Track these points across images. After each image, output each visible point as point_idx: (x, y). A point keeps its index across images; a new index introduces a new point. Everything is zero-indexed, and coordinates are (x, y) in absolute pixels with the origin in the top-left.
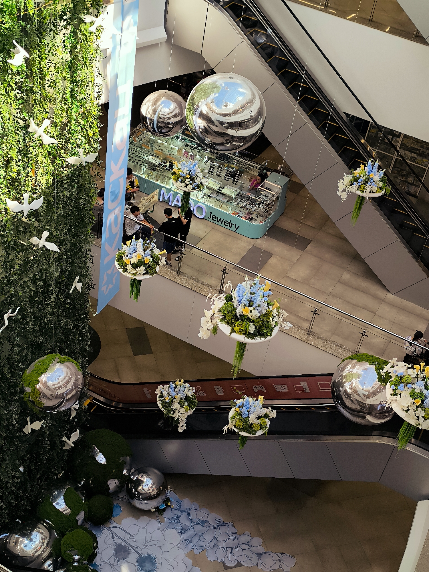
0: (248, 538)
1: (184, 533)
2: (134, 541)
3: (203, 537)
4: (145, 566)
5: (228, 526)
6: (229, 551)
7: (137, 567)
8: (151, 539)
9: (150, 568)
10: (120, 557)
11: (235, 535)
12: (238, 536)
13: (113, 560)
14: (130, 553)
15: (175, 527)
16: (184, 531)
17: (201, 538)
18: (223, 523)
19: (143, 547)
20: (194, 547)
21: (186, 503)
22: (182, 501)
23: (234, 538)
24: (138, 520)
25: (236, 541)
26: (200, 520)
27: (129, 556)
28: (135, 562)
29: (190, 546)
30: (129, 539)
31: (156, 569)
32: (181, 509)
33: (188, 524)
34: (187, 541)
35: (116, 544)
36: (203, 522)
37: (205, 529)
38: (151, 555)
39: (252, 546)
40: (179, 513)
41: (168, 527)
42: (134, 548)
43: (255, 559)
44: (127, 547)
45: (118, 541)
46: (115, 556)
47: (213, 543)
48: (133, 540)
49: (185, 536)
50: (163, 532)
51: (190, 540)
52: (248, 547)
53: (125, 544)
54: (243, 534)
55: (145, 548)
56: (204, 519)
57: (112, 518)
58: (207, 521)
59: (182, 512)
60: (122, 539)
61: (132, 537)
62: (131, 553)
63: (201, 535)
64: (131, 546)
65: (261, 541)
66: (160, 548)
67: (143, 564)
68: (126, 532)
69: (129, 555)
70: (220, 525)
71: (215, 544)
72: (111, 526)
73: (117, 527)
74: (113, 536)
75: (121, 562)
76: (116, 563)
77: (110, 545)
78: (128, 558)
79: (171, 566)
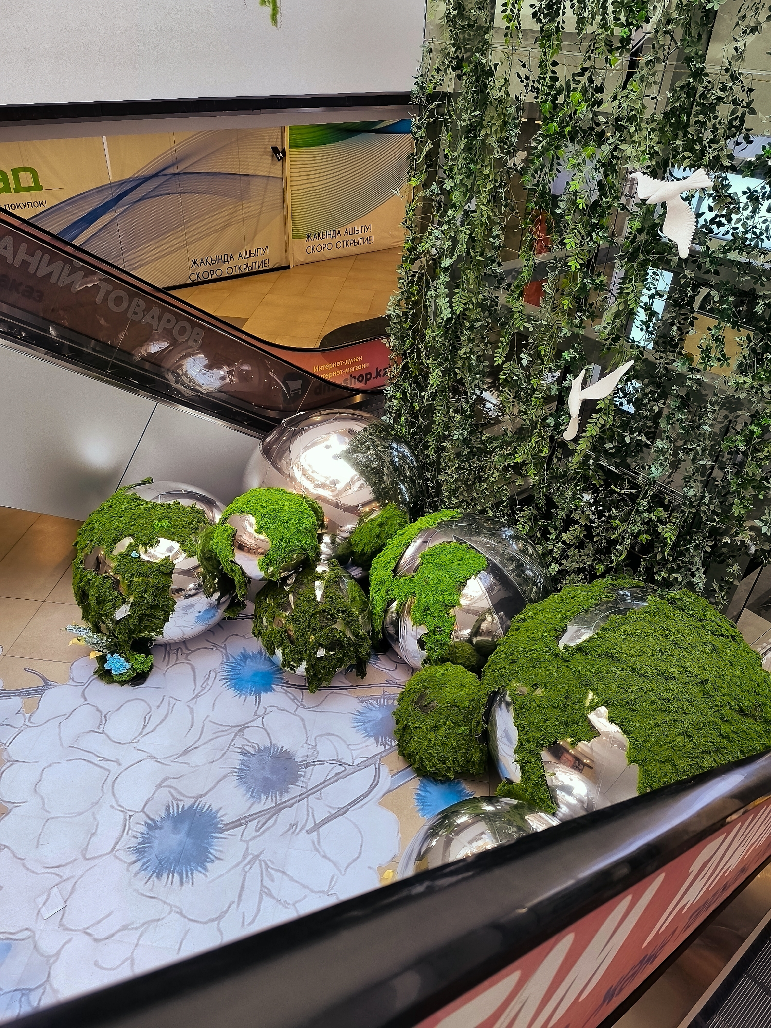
2: (292, 826)
4: (176, 830)
7: (188, 803)
8: (270, 895)
9: (156, 843)
10: (254, 760)
13: (256, 738)
14: (252, 796)
19: (254, 848)
27: (242, 790)
28: (212, 802)
30: (310, 813)
31: (139, 864)
35: (307, 766)
38: (206, 869)
42: (263, 819)
44: (281, 795)
45: (315, 775)
46: (267, 749)
48: (296, 824)
53: (295, 791)
55: (245, 857)
57: (416, 783)
60: (319, 788)
61: (310, 825)
62: (251, 801)
64: (278, 809)
67: (187, 824)
68: (342, 812)
69: (248, 790)
72: (385, 771)
73: (373, 787)
74: (341, 764)
75: (235, 760)
76: (239, 742)
77: (315, 747)
78: (236, 783)
79: (113, 935)
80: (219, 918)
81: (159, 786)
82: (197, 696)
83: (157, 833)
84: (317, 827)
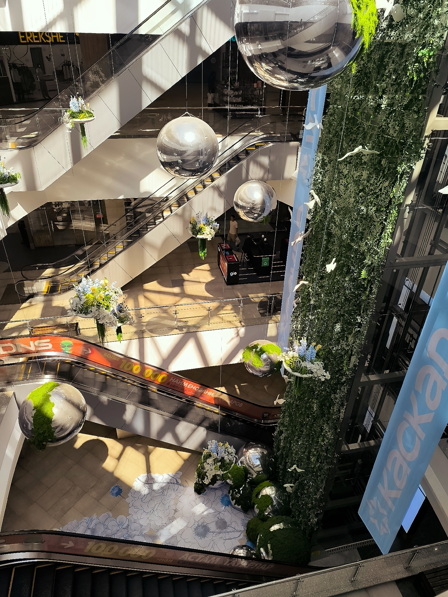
9: (198, 529)
10: (219, 521)
13: (222, 516)
28: (209, 526)
30: (225, 536)
31: (195, 532)
35: (228, 526)
42: (217, 533)
45: (229, 529)
46: (223, 519)
48: (222, 537)
53: (224, 530)
55: (212, 539)
57: (246, 540)
60: (229, 532)
62: (216, 529)
64: (220, 533)
67: (204, 528)
68: (231, 539)
69: (217, 526)
72: (242, 534)
73: (239, 537)
74: (235, 529)
75: (216, 519)
76: (218, 515)
77: (231, 523)
78: (215, 524)
80: (204, 548)
81: (202, 518)
82: (214, 501)
83: (198, 527)
84: (225, 540)
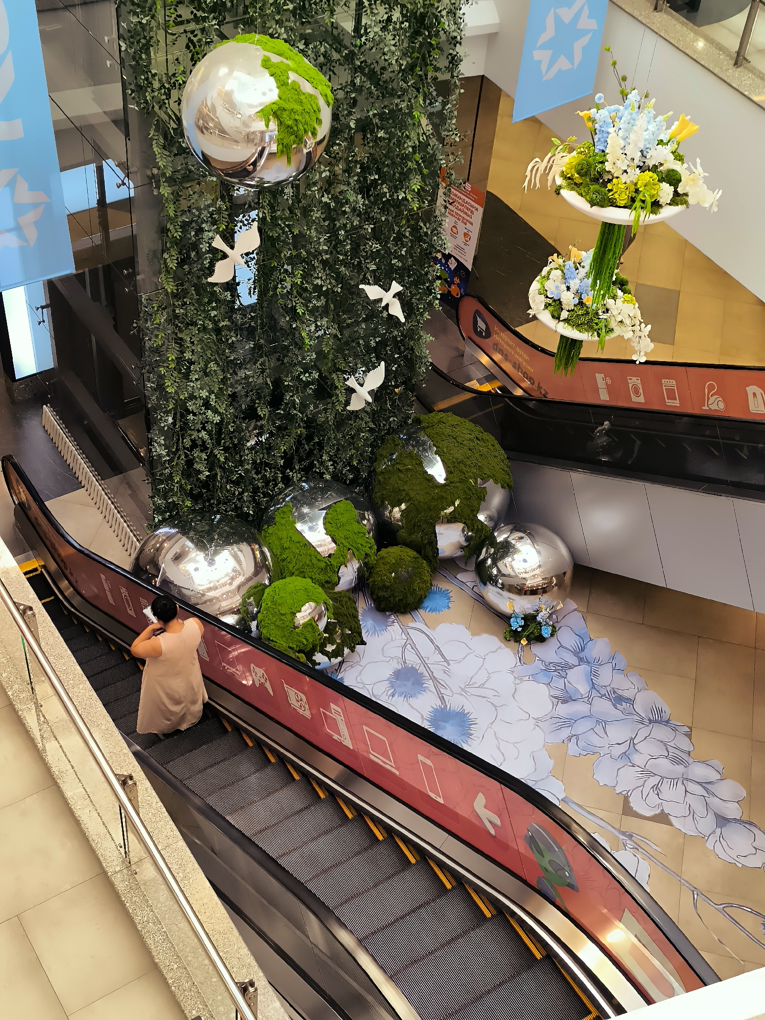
0: (713, 776)
1: (565, 702)
2: (445, 672)
3: (604, 729)
4: (444, 729)
5: (675, 730)
6: (654, 781)
7: (426, 723)
8: (484, 684)
11: (685, 757)
12: (691, 760)
14: (424, 691)
15: (549, 684)
16: (566, 698)
17: (599, 729)
18: (667, 722)
19: (459, 691)
20: (574, 740)
21: (600, 647)
22: (591, 640)
23: (677, 761)
24: (476, 638)
25: (680, 769)
26: (614, 692)
27: (420, 696)
29: (565, 733)
30: (437, 663)
31: (463, 744)
32: (582, 655)
33: (583, 688)
34: (562, 720)
36: (618, 699)
37: (618, 714)
38: (468, 713)
39: (714, 795)
40: (573, 660)
41: (534, 677)
42: (440, 686)
43: (707, 824)
44: (424, 677)
45: (412, 659)
47: (623, 748)
48: (444, 670)
49: (564, 710)
50: (517, 681)
51: (569, 722)
52: (702, 792)
53: (422, 670)
54: (704, 762)
55: (462, 695)
56: (626, 694)
58: (631, 701)
59: (581, 660)
60: (420, 657)
61: (445, 664)
62: (427, 690)
63: (603, 723)
64: (434, 679)
65: (744, 793)
66: (496, 709)
68: (437, 648)
69: (420, 693)
70: (656, 722)
71: (625, 753)
72: (411, 625)
73: (423, 632)
77: (392, 658)
79: (502, 753)
80: (495, 707)
